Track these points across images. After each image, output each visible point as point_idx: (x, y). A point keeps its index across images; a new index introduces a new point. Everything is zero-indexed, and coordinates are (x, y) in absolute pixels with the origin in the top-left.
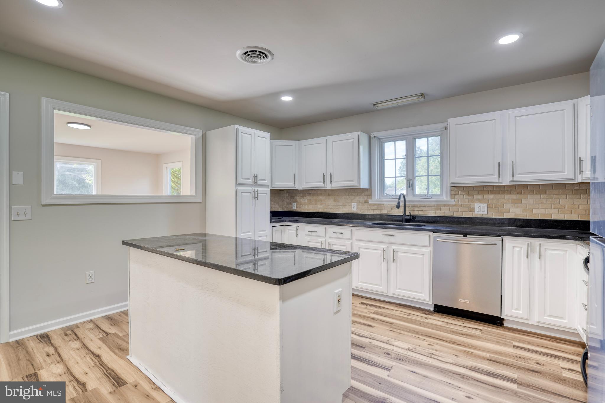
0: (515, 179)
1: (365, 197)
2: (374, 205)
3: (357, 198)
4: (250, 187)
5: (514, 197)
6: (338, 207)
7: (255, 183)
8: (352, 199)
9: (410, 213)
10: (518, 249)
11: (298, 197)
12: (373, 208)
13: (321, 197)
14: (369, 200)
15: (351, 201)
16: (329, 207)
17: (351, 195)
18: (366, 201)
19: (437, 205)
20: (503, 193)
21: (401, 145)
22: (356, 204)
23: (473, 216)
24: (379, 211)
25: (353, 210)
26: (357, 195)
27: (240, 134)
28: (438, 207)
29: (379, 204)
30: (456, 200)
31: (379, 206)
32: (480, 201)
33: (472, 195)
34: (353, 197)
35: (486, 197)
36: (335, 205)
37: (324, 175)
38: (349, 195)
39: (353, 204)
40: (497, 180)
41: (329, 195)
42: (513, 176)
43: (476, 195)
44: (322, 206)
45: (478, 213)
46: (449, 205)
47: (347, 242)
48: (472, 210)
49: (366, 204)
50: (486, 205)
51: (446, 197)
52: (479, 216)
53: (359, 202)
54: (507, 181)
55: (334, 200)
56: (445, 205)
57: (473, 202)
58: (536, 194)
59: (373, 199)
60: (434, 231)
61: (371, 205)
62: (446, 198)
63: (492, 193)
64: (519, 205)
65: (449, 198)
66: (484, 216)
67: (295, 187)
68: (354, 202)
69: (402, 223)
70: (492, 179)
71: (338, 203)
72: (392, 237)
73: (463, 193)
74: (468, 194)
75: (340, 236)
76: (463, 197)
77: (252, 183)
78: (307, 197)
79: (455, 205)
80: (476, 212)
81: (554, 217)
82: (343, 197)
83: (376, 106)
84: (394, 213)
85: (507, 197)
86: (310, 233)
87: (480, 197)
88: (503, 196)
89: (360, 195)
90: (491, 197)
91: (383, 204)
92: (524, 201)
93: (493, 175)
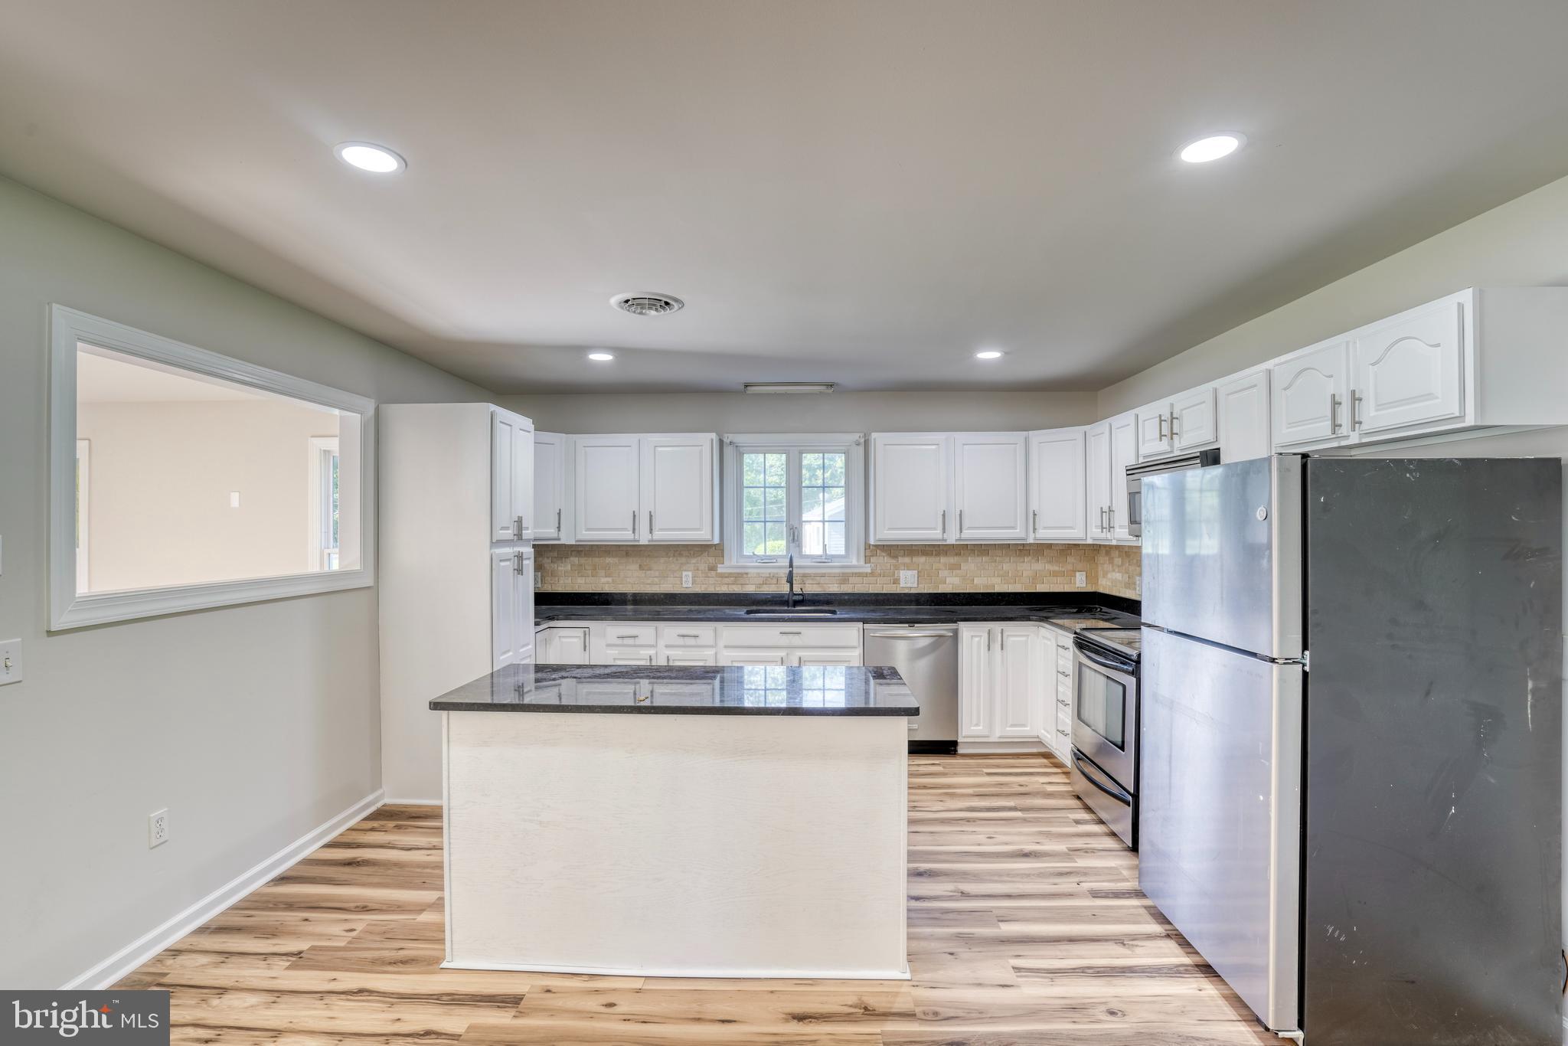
0: (963, 536)
1: (711, 560)
2: (729, 575)
3: (694, 561)
4: (509, 546)
5: (952, 560)
6: (649, 581)
7: (519, 536)
8: (682, 564)
9: (801, 589)
10: (977, 639)
11: (548, 558)
12: (726, 580)
13: (609, 560)
14: (719, 566)
15: (680, 567)
16: (628, 580)
17: (681, 555)
18: (713, 568)
19: (843, 573)
20: (938, 554)
21: (776, 462)
22: (690, 574)
23: (898, 591)
24: (740, 586)
25: (684, 585)
26: (694, 554)
27: (499, 426)
28: (844, 578)
29: (738, 574)
30: (873, 565)
31: (738, 577)
32: (908, 567)
33: (896, 557)
34: (683, 560)
35: (916, 561)
36: (643, 575)
37: (634, 516)
38: (674, 556)
39: (684, 573)
40: (940, 537)
41: (627, 554)
42: (961, 532)
43: (902, 557)
44: (610, 580)
45: (904, 585)
46: (862, 573)
47: (705, 653)
48: (896, 581)
49: (713, 573)
50: (915, 572)
51: (858, 561)
52: (906, 591)
53: (698, 570)
54: (952, 538)
55: (640, 565)
56: (856, 573)
57: (897, 568)
58: (978, 555)
59: (727, 563)
60: (865, 621)
61: (722, 576)
62: (856, 561)
63: (924, 553)
64: (958, 571)
65: (862, 562)
66: (912, 591)
67: (559, 539)
68: (685, 570)
69: (786, 608)
70: (932, 534)
71: (649, 572)
72: (797, 637)
73: (884, 554)
74: (890, 555)
75: (691, 641)
76: (884, 561)
77: (511, 537)
78: (572, 559)
79: (872, 574)
80: (902, 584)
81: (998, 589)
82: (662, 560)
83: (749, 388)
84: (768, 589)
85: (943, 559)
86: (620, 641)
87: (907, 560)
88: (937, 558)
89: (699, 556)
90: (923, 561)
91: (747, 574)
92: (964, 566)
93: (935, 529)
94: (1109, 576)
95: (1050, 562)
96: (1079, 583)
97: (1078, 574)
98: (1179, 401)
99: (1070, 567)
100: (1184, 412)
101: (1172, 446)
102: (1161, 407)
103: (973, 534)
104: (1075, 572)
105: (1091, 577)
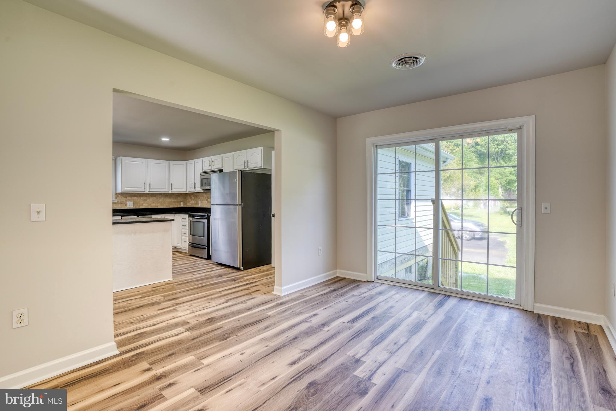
5: (145, 198)
20: (140, 196)
23: (127, 208)
32: (130, 200)
33: (126, 197)
35: (132, 198)
40: (143, 190)
42: (150, 188)
43: (128, 197)
48: (126, 205)
50: (133, 202)
52: (130, 208)
54: (147, 191)
57: (126, 201)
63: (135, 196)
64: (146, 202)
66: (132, 208)
70: (141, 190)
73: (121, 196)
74: (124, 197)
76: (122, 199)
80: (128, 206)
81: (159, 207)
85: (142, 198)
87: (130, 198)
88: (139, 198)
90: (135, 198)
92: (148, 200)
93: (142, 188)
94: (190, 202)
95: (174, 199)
96: (182, 205)
97: (181, 202)
98: (214, 158)
99: (179, 200)
100: (215, 160)
101: (212, 168)
102: (209, 158)
103: (154, 190)
104: (180, 202)
105: (185, 203)
